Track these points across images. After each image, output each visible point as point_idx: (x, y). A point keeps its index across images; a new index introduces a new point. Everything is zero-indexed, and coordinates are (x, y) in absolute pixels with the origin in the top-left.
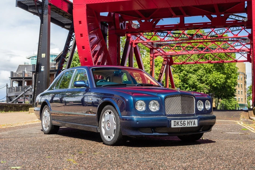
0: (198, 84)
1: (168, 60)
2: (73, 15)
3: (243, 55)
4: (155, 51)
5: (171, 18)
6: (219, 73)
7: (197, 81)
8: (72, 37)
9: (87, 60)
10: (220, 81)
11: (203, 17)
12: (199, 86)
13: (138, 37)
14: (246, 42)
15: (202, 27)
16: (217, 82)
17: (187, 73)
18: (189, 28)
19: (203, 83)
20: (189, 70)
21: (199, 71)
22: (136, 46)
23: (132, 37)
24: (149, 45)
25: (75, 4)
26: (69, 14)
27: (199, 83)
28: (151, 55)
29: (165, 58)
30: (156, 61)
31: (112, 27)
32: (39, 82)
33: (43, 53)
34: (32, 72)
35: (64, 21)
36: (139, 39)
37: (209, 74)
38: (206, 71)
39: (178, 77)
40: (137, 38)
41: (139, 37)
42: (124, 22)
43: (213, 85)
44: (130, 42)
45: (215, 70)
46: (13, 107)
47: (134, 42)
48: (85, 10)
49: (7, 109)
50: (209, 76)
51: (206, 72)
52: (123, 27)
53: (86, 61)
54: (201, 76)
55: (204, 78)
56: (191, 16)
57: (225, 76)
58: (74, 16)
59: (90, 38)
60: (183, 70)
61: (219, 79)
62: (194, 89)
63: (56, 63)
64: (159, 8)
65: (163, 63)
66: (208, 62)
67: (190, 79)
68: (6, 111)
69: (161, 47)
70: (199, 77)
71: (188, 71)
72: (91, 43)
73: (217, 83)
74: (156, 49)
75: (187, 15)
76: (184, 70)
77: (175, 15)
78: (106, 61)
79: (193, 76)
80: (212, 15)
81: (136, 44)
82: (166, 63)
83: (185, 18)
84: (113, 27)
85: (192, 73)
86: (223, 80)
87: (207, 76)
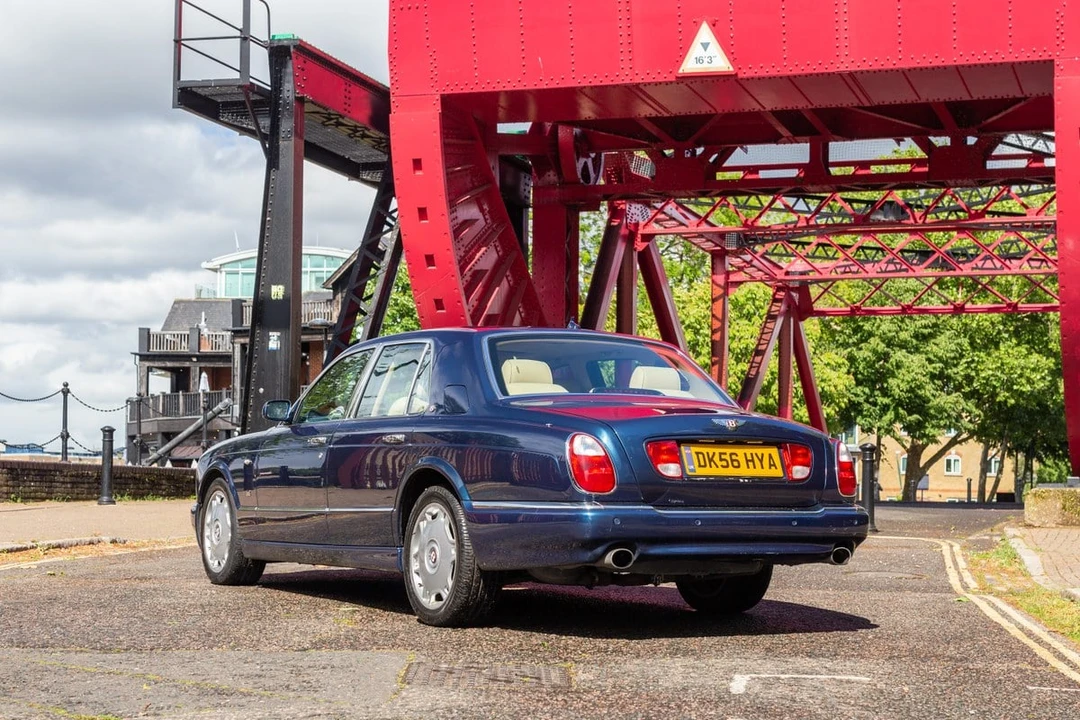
0: (933, 395)
1: (791, 297)
2: (389, 135)
4: (732, 262)
5: (774, 145)
6: (1023, 349)
7: (927, 380)
8: (388, 219)
9: (443, 309)
10: (1030, 381)
11: (899, 145)
12: (934, 402)
13: (656, 211)
15: (894, 184)
16: (1015, 387)
17: (887, 349)
18: (843, 185)
19: (958, 388)
20: (894, 334)
21: (937, 341)
22: (648, 247)
23: (633, 210)
24: (708, 240)
25: (397, 92)
26: (377, 133)
27: (934, 392)
28: (715, 277)
29: (779, 289)
30: (749, 296)
31: (548, 173)
32: (261, 390)
33: (277, 284)
34: (233, 331)
35: (357, 153)
36: (661, 216)
37: (982, 354)
38: (971, 338)
39: (843, 364)
40: (650, 213)
41: (661, 211)
42: (593, 155)
43: (998, 399)
44: (624, 231)
45: (1006, 339)
46: (164, 482)
47: (640, 232)
48: (435, 118)
49: (139, 489)
50: (983, 362)
51: (972, 344)
52: (592, 175)
53: (438, 309)
54: (943, 362)
55: (959, 371)
56: (851, 138)
57: (1051, 363)
59: (455, 222)
60: (871, 334)
61: (1027, 375)
62: (915, 417)
63: (334, 298)
64: (720, 112)
65: (769, 311)
66: (952, 307)
67: (895, 373)
68: (138, 495)
69: (758, 248)
70: (938, 365)
71: (891, 339)
72: (461, 243)
73: (1017, 390)
74: (736, 254)
75: (836, 137)
76: (873, 335)
77: (789, 134)
78: (521, 310)
79: (912, 361)
80: (931, 138)
81: (648, 238)
82: (783, 307)
83: (832, 145)
84: (551, 173)
85: (906, 348)
86: (1043, 378)
87: (972, 362)
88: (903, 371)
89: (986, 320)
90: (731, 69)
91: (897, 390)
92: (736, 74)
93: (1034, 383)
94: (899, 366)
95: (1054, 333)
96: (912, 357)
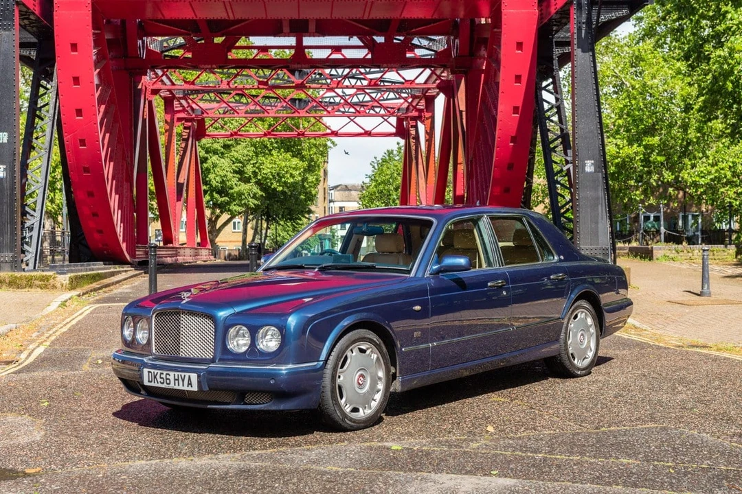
0: (235, 184)
3: (386, 120)
6: (288, 155)
7: (231, 175)
9: (85, 146)
10: (292, 176)
11: (349, 40)
12: (236, 189)
16: (283, 179)
17: (206, 155)
19: (247, 180)
21: (236, 149)
22: (152, 99)
27: (237, 182)
28: (166, 115)
29: (186, 120)
37: (264, 158)
38: (256, 148)
42: (142, 39)
43: (273, 187)
45: (276, 148)
47: (150, 88)
48: (88, 16)
50: (263, 163)
51: (255, 151)
52: (142, 53)
53: (81, 146)
54: (241, 162)
55: (249, 169)
57: (305, 164)
58: (55, 28)
61: (291, 171)
62: (225, 198)
64: (269, 18)
66: (297, 133)
67: (212, 171)
70: (238, 165)
71: (208, 148)
73: (284, 181)
74: (179, 99)
77: (288, 31)
79: (223, 163)
80: (375, 37)
81: (155, 91)
85: (218, 154)
86: (300, 174)
87: (256, 163)
88: (217, 169)
91: (214, 182)
93: (294, 177)
94: (215, 166)
95: (305, 145)
96: (222, 160)
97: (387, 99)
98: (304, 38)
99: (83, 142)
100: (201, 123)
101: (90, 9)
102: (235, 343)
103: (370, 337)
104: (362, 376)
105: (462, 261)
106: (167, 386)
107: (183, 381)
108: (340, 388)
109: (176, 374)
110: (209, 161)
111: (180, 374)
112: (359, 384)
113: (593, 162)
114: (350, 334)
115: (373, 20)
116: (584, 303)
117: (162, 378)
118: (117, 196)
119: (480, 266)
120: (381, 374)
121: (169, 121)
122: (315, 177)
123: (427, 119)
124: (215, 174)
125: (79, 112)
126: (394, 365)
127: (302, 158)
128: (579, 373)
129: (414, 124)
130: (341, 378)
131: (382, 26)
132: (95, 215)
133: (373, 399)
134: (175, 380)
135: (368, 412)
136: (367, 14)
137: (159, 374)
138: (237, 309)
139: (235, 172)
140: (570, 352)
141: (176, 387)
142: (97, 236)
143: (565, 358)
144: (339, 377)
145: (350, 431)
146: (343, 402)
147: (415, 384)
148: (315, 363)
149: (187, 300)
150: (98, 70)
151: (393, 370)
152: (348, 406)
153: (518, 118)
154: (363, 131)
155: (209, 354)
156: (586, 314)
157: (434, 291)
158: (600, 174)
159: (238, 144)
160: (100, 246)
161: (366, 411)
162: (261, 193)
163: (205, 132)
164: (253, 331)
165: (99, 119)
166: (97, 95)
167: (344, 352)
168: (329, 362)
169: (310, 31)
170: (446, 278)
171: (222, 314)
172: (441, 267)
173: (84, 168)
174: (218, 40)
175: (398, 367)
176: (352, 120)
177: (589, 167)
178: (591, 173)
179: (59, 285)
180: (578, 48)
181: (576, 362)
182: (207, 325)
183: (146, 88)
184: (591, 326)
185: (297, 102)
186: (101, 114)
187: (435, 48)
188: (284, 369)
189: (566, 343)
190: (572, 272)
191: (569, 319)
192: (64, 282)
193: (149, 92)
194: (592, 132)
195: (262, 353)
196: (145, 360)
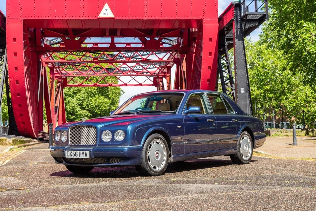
1: (62, 81)
3: (149, 78)
5: (101, 38)
6: (103, 97)
7: (77, 106)
10: (105, 107)
11: (135, 39)
12: (79, 113)
14: (161, 65)
16: (100, 108)
19: (84, 109)
21: (79, 94)
25: (9, 18)
27: (79, 110)
28: (50, 75)
29: (59, 78)
37: (92, 99)
38: (88, 94)
43: (96, 112)
45: (97, 94)
47: (45, 61)
48: (21, 26)
50: (91, 101)
54: (81, 100)
55: (85, 103)
56: (124, 37)
57: (111, 101)
58: (7, 31)
64: (100, 28)
66: (108, 84)
67: (68, 104)
77: (108, 35)
79: (73, 100)
80: (146, 38)
81: (47, 63)
85: (71, 97)
86: (108, 106)
87: (88, 101)
88: (70, 103)
89: (92, 89)
90: (114, 17)
91: (69, 109)
92: (115, 18)
93: (106, 107)
94: (69, 102)
95: (111, 93)
96: (73, 99)
97: (150, 68)
98: (115, 38)
99: (17, 82)
100: (65, 79)
101: (22, 23)
102: (105, 138)
103: (160, 137)
104: (157, 153)
105: (197, 109)
106: (76, 157)
107: (83, 154)
108: (149, 157)
109: (80, 151)
110: (67, 100)
111: (82, 151)
112: (156, 156)
113: (244, 88)
114: (153, 135)
115: (146, 29)
116: (246, 133)
117: (74, 154)
118: (31, 107)
119: (203, 113)
120: (165, 153)
121: (52, 78)
122: (115, 107)
123: (168, 77)
124: (70, 105)
125: (16, 68)
126: (170, 150)
127: (109, 98)
128: (245, 162)
129: (161, 80)
130: (149, 153)
131: (150, 32)
132: (22, 115)
133: (162, 164)
134: (80, 154)
135: (160, 169)
136: (143, 26)
137: (72, 152)
138: (106, 124)
139: (79, 105)
140: (241, 153)
141: (80, 157)
142: (22, 125)
143: (239, 155)
144: (148, 153)
145: (153, 176)
146: (150, 163)
147: (179, 159)
148: (139, 146)
149: (84, 121)
150: (25, 50)
151: (169, 152)
152: (152, 165)
153: (210, 72)
154: (138, 84)
155: (94, 143)
156: (247, 137)
157: (186, 121)
158: (247, 94)
159: (80, 92)
160: (23, 130)
161: (159, 168)
162: (90, 114)
163: (67, 84)
164: (113, 133)
165: (25, 71)
166: (24, 60)
167: (150, 142)
168: (144, 146)
169: (118, 35)
170: (190, 116)
171: (99, 126)
172: (188, 111)
173: (17, 93)
174: (77, 39)
175: (172, 151)
176: (133, 79)
177: (242, 91)
178: (243, 93)
179: (8, 143)
180: (237, 39)
181: (243, 157)
182: (93, 131)
183: (43, 61)
184: (249, 142)
185: (109, 70)
186: (26, 69)
187: (172, 44)
188: (126, 147)
189: (239, 149)
190: (241, 119)
191: (240, 139)
192: (10, 142)
193: (44, 63)
194: (243, 75)
195: (117, 141)
196: (66, 147)
